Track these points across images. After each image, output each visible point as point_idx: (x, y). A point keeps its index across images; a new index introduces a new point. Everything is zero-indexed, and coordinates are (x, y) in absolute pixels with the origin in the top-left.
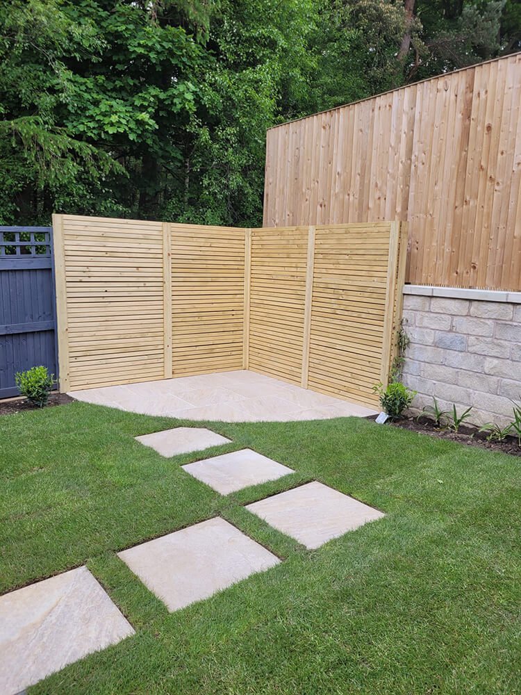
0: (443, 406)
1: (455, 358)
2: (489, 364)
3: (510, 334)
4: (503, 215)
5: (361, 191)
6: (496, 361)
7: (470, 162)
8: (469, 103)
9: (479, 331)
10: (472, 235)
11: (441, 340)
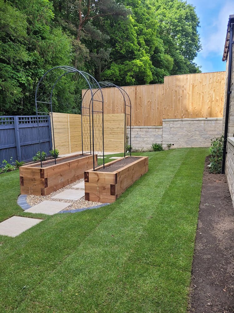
0: (137, 149)
1: (139, 139)
2: (145, 139)
3: (148, 133)
4: (144, 113)
5: (113, 107)
6: (146, 138)
7: (137, 103)
8: (136, 92)
9: (142, 134)
10: (139, 116)
11: (136, 136)
